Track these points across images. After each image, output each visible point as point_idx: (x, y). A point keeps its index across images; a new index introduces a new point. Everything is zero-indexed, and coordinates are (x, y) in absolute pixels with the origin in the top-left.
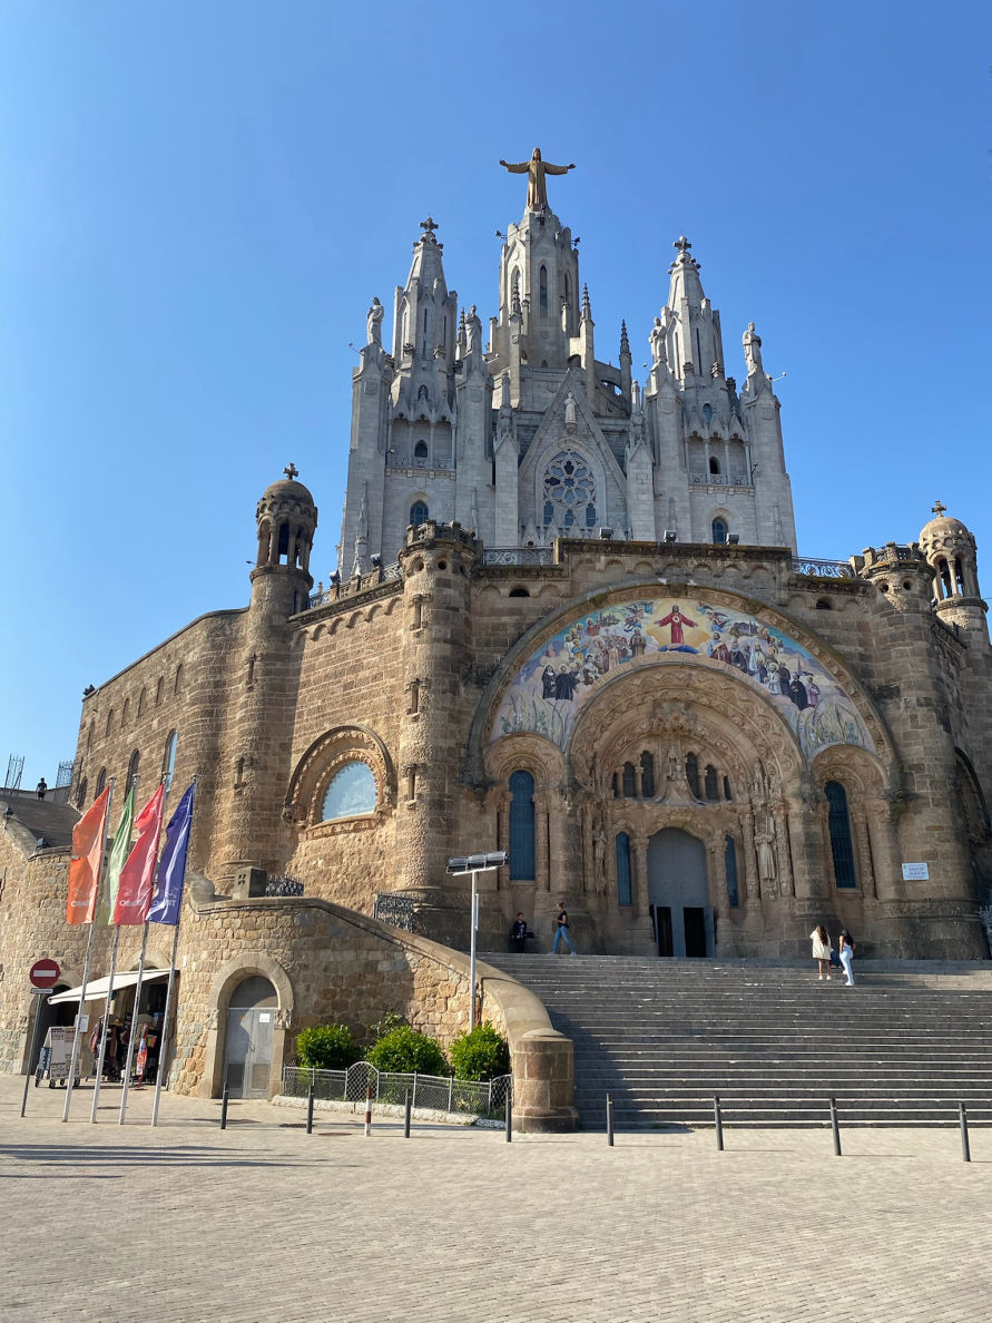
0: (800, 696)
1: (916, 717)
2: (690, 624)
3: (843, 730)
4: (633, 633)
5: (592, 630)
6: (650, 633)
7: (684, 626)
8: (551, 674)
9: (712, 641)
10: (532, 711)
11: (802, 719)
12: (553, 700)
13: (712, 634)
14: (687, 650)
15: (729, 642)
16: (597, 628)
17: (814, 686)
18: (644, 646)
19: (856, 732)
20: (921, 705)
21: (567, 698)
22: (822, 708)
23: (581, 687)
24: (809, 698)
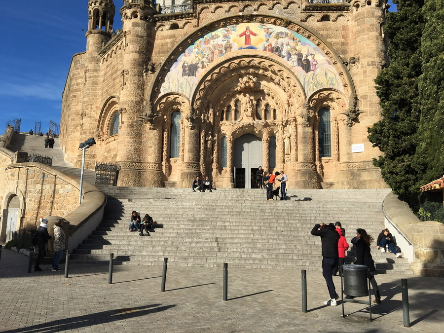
0: (307, 66)
1: (366, 71)
2: (255, 35)
3: (328, 81)
4: (226, 42)
5: (207, 42)
6: (234, 41)
7: (251, 36)
8: (186, 65)
9: (265, 42)
10: (177, 83)
11: (307, 77)
12: (186, 77)
13: (265, 39)
14: (252, 48)
15: (273, 42)
16: (209, 41)
17: (315, 61)
18: (231, 48)
19: (334, 82)
20: (369, 65)
21: (193, 75)
22: (318, 71)
23: (200, 70)
24: (311, 66)
